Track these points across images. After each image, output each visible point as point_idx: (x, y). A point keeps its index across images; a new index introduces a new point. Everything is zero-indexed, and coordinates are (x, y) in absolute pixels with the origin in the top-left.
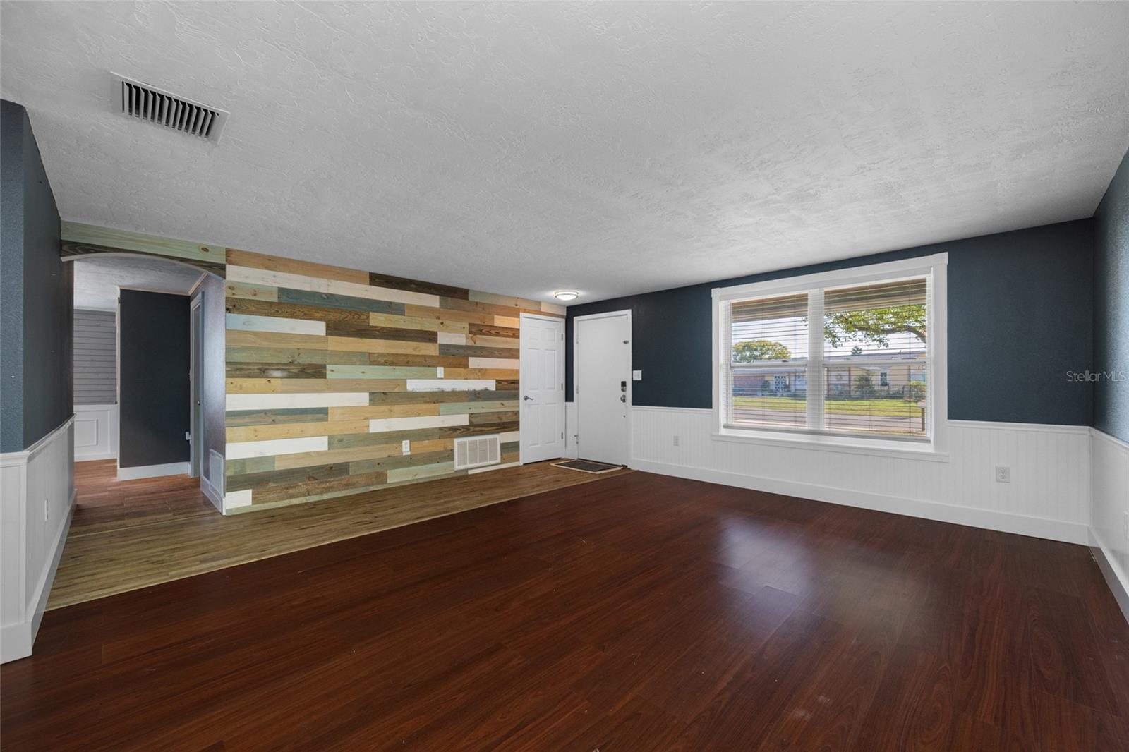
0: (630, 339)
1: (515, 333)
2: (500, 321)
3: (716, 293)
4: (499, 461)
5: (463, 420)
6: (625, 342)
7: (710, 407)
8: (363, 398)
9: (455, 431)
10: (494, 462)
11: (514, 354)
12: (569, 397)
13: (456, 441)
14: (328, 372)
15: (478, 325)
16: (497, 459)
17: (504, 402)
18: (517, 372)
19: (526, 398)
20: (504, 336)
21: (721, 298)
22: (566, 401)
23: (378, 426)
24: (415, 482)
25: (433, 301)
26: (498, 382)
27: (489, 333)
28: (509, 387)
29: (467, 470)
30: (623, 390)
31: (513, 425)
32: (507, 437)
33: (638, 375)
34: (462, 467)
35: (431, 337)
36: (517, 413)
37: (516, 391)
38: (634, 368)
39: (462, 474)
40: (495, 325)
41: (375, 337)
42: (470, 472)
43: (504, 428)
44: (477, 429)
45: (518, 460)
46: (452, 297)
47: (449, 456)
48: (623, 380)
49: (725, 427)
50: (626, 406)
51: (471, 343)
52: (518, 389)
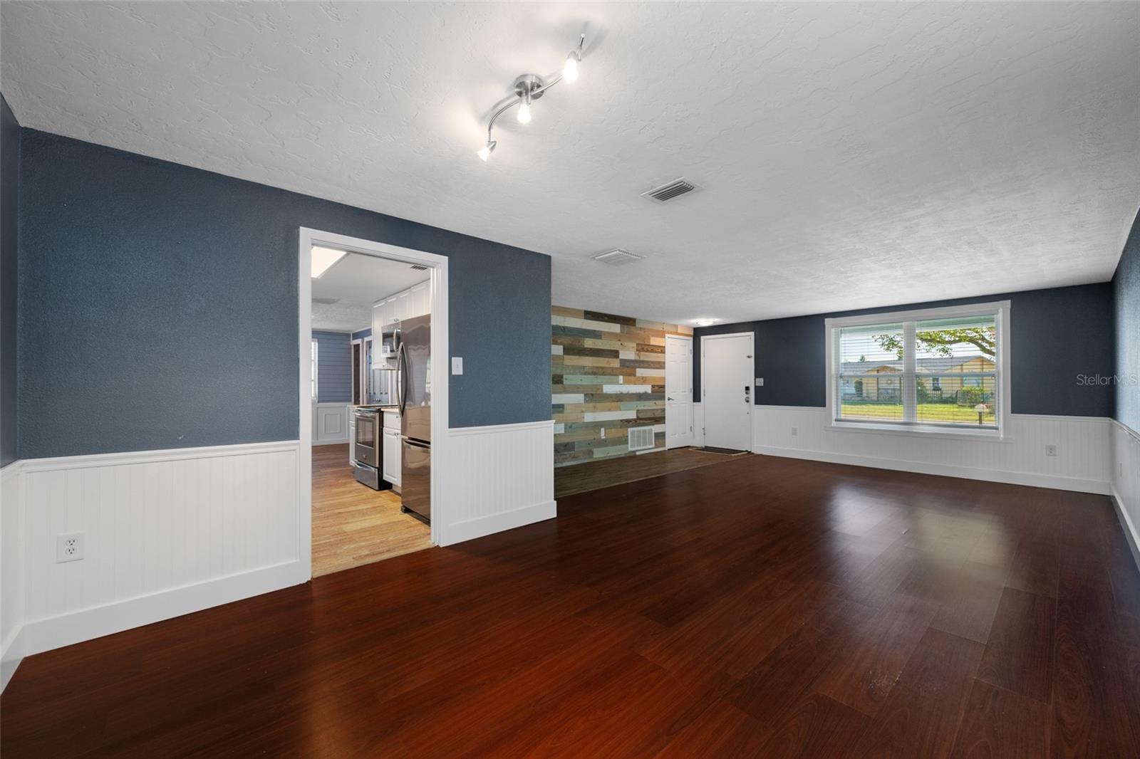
0: (753, 354)
1: (662, 350)
2: (655, 341)
3: (828, 321)
4: (653, 446)
5: (632, 415)
6: (749, 357)
7: (824, 405)
8: (580, 398)
9: (628, 423)
10: (651, 447)
11: (661, 366)
12: (697, 397)
13: (630, 430)
14: (564, 380)
15: (642, 345)
16: (652, 444)
17: (657, 402)
18: (664, 379)
19: (669, 399)
20: (656, 352)
21: (833, 326)
22: (694, 401)
23: (589, 417)
24: (607, 458)
25: (616, 328)
26: (653, 386)
27: (647, 351)
28: (659, 391)
29: (635, 452)
30: (747, 393)
31: (660, 419)
32: (657, 428)
33: (761, 382)
34: (633, 449)
35: (615, 354)
36: (664, 410)
37: (662, 394)
38: (756, 376)
39: (632, 454)
40: (652, 344)
41: (587, 355)
42: (638, 453)
43: (656, 421)
44: (641, 421)
45: (665, 446)
46: (627, 325)
47: (624, 440)
48: (747, 386)
49: (836, 420)
50: (750, 405)
51: (637, 358)
52: (664, 392)
